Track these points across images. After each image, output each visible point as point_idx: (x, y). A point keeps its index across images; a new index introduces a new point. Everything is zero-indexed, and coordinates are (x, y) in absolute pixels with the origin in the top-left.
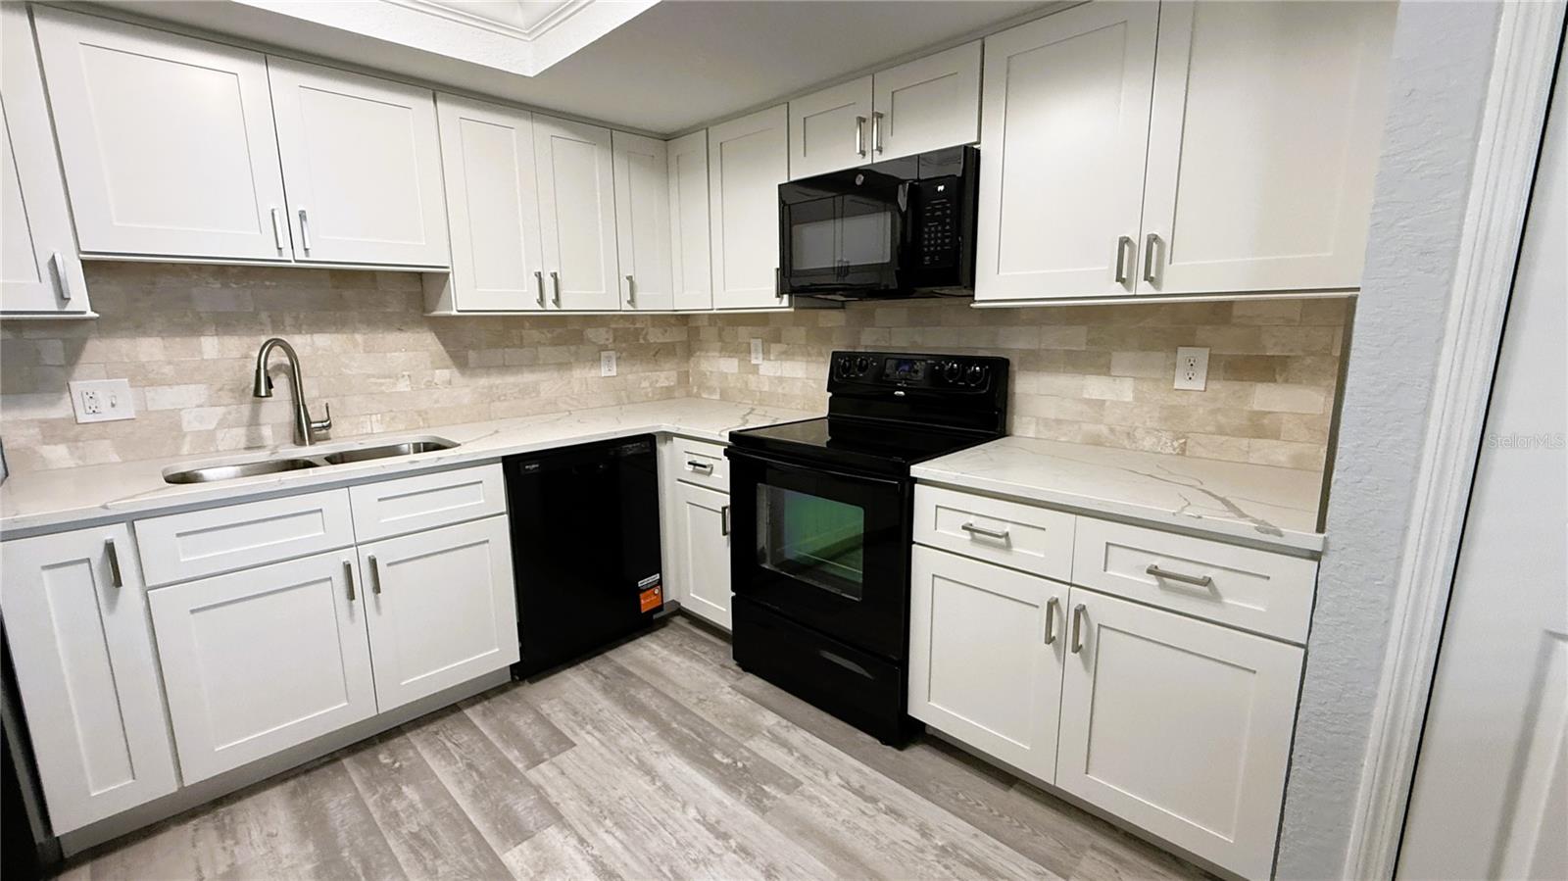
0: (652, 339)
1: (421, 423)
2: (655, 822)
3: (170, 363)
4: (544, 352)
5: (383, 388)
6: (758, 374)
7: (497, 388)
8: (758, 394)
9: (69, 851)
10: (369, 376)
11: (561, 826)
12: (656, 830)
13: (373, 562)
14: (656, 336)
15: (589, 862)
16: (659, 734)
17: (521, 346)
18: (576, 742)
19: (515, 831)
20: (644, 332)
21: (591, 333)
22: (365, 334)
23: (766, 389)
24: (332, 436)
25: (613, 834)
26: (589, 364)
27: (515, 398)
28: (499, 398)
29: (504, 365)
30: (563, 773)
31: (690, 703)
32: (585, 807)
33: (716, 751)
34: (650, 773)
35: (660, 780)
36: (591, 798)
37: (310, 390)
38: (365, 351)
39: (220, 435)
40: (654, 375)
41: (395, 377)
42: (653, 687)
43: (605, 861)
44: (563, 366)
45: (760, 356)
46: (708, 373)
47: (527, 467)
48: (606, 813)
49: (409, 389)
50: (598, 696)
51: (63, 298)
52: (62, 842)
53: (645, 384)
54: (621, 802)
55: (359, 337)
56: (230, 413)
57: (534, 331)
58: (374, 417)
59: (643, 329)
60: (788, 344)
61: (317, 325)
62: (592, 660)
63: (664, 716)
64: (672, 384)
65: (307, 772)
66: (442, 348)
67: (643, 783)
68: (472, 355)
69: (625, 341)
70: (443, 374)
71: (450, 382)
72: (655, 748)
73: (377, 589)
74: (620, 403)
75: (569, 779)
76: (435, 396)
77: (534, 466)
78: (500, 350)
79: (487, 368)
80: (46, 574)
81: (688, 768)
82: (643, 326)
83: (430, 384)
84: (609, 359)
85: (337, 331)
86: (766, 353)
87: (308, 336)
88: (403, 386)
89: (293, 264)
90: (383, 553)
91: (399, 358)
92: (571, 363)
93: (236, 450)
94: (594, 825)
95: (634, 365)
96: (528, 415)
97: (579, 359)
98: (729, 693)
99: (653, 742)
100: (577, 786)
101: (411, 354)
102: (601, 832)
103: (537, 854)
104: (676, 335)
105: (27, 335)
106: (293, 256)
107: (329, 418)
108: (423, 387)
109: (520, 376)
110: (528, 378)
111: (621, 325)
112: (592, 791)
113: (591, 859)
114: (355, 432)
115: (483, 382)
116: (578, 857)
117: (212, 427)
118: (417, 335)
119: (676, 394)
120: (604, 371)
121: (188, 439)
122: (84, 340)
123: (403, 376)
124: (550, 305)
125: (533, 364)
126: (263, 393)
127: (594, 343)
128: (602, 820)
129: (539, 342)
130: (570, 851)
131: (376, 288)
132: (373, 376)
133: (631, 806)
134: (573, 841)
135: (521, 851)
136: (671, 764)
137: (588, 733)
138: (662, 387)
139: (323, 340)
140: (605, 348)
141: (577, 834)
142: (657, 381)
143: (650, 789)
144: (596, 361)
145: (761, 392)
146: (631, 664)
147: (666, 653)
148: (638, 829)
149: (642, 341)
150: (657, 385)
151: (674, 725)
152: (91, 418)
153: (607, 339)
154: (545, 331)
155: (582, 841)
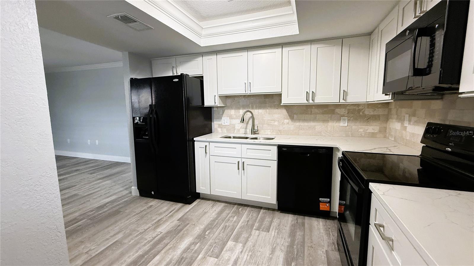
0: (367, 113)
1: (279, 134)
2: (257, 263)
3: (235, 115)
4: (318, 116)
5: (271, 123)
6: (406, 131)
7: (301, 126)
8: (405, 140)
9: (201, 196)
10: (269, 120)
11: (243, 245)
12: (255, 264)
13: (243, 163)
14: (369, 112)
15: (237, 257)
16: (288, 245)
17: (311, 114)
18: (270, 232)
19: (236, 240)
20: (363, 111)
21: (338, 110)
22: (269, 110)
23: (408, 138)
24: (260, 133)
25: (247, 256)
26: (335, 121)
27: (307, 130)
28: (302, 129)
29: (305, 120)
30: (258, 236)
31: (307, 244)
32: (252, 246)
33: (295, 262)
34: (273, 251)
35: (272, 255)
36: (255, 245)
37: (256, 122)
38: (269, 114)
39: (241, 130)
40: (366, 127)
41: (275, 121)
42: (304, 234)
43: (239, 260)
44: (325, 121)
45: (408, 122)
46: (392, 129)
47: (283, 149)
48: (253, 251)
49: (277, 124)
50: (289, 225)
51: (215, 103)
52: (200, 194)
53: (361, 130)
54: (258, 252)
55: (268, 110)
56: (242, 126)
57: (316, 109)
58: (269, 130)
59: (362, 109)
60: (418, 117)
61: (260, 108)
62: (300, 216)
63: (296, 242)
64: (376, 131)
65: (230, 204)
66: (287, 114)
67: (268, 253)
68: (295, 116)
69: (353, 114)
70: (286, 121)
71: (288, 123)
72: (283, 248)
73: (243, 169)
74: (347, 136)
75: (258, 238)
76: (284, 127)
77: (285, 149)
78: (304, 115)
79: (299, 120)
80: (200, 148)
81: (282, 259)
82: (362, 108)
83: (283, 124)
84: (344, 120)
85: (263, 109)
86: (410, 121)
87: (258, 110)
88: (276, 123)
89: (248, 94)
90: (247, 162)
91: (276, 116)
92: (328, 120)
93: (243, 134)
94: (248, 251)
95: (356, 123)
96: (311, 135)
97: (332, 119)
98: (323, 252)
99: (284, 246)
100: (256, 241)
101: (279, 115)
102: (247, 253)
103: (233, 246)
104: (380, 112)
105: (219, 109)
106: (248, 93)
107: (258, 129)
108: (281, 124)
109: (309, 123)
110: (312, 124)
111: (352, 108)
112: (257, 244)
113: (238, 256)
114: (264, 133)
115: (298, 124)
116: (237, 254)
117: (239, 128)
118: (281, 110)
119: (378, 136)
120: (342, 124)
121: (236, 130)
122: (225, 110)
123: (277, 121)
124: (311, 101)
125: (315, 120)
126: (242, 122)
127: (338, 114)
128: (250, 251)
129: (317, 113)
130: (238, 251)
131: (273, 98)
132: (270, 120)
133: (259, 255)
134: (240, 250)
135: (232, 243)
136: (280, 255)
137: (275, 232)
138: (370, 133)
139: (260, 111)
140: (343, 116)
141: (243, 250)
142: (367, 130)
143: (268, 255)
144: (339, 120)
145: (406, 140)
146: (308, 224)
147: (322, 227)
148: (253, 260)
149: (361, 114)
150: (368, 131)
151: (295, 247)
152: (224, 124)
153: (345, 113)
154: (320, 109)
155: (242, 252)
